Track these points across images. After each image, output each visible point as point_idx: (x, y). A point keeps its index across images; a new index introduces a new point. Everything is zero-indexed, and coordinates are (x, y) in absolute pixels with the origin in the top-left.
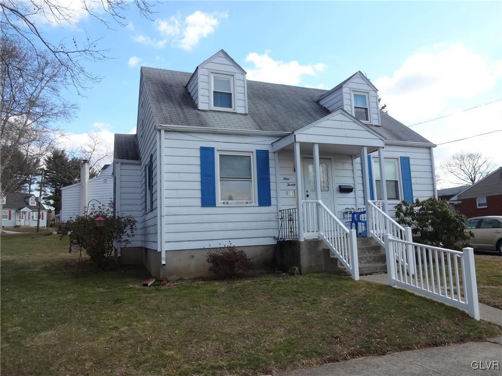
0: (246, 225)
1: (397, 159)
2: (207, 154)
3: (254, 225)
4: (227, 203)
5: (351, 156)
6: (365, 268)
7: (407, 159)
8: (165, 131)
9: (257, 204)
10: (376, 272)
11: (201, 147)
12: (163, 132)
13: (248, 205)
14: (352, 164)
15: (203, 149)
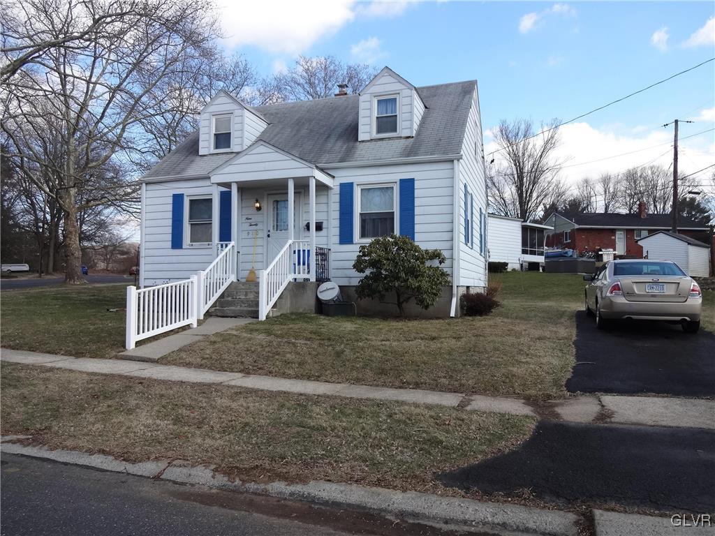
1: (396, 183)
2: (178, 199)
4: (193, 245)
5: (327, 187)
8: (146, 184)
11: (173, 195)
12: (144, 185)
13: (210, 246)
14: (328, 195)
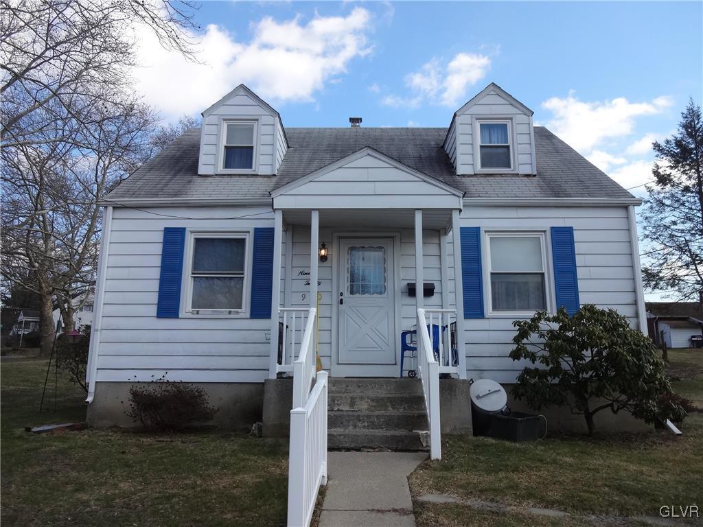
0: (225, 349)
1: (545, 231)
2: (173, 238)
3: (239, 349)
4: (198, 313)
5: (439, 231)
6: (344, 436)
7: (569, 231)
8: (114, 208)
9: (248, 315)
10: (371, 448)
11: (165, 228)
12: (110, 209)
13: (232, 316)
14: (440, 244)
15: (168, 231)
